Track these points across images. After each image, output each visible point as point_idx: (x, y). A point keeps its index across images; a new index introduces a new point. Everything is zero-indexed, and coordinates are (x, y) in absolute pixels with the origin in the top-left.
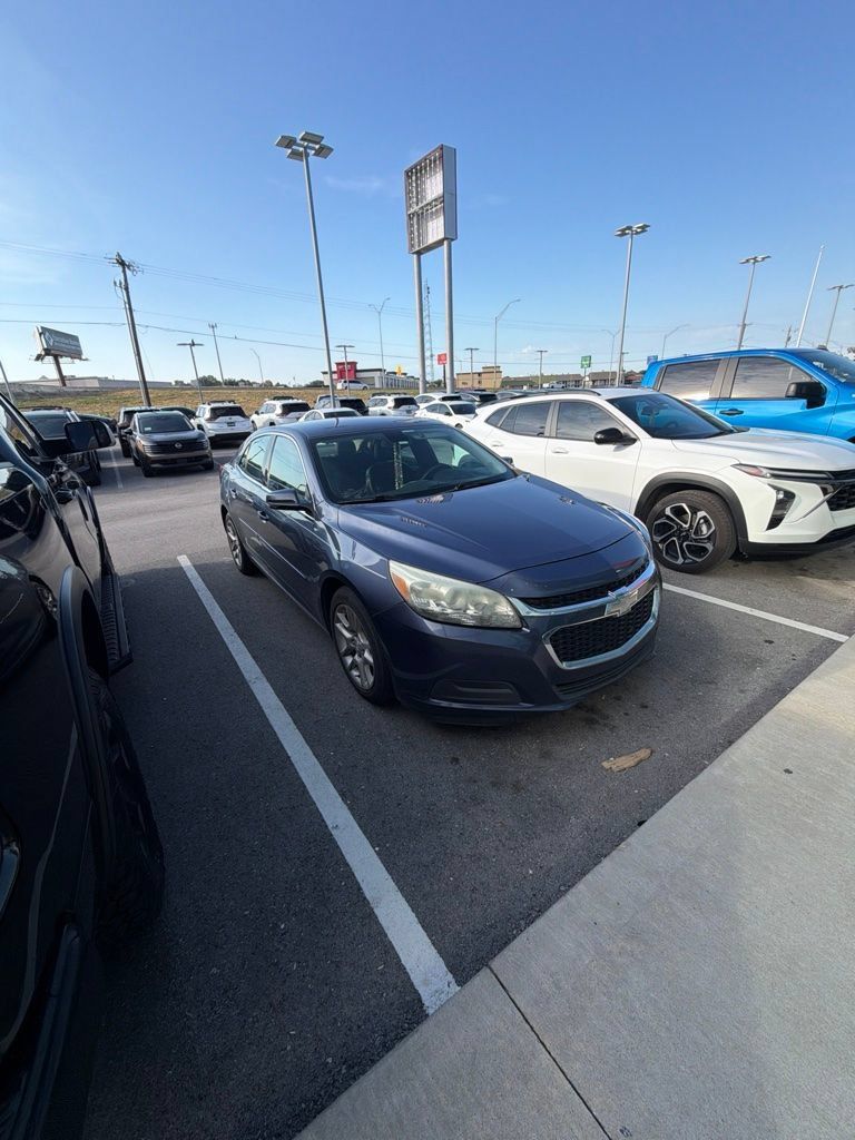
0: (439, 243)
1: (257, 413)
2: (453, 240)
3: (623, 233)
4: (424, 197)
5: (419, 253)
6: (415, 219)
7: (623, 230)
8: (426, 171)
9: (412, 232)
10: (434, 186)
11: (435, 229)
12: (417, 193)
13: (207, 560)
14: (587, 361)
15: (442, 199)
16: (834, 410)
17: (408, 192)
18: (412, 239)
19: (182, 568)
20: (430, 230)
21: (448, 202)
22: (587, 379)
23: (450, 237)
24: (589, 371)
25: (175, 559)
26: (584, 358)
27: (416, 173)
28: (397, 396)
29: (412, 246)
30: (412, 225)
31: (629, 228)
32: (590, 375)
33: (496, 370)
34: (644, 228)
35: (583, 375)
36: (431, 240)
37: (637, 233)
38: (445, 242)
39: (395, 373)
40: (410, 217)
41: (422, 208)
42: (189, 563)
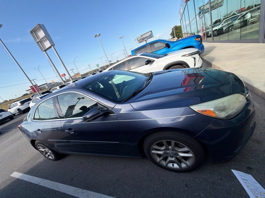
0: (50, 47)
1: (10, 108)
2: (54, 46)
3: (96, 37)
4: (39, 37)
5: (45, 51)
6: (39, 43)
7: (96, 36)
8: (37, 31)
9: (40, 46)
10: (41, 34)
11: (47, 44)
12: (37, 36)
13: (29, 167)
14: (98, 65)
15: (46, 36)
16: (173, 47)
17: (34, 37)
18: (41, 48)
19: (19, 179)
20: (45, 44)
21: (48, 37)
22: (100, 69)
23: (53, 45)
24: (99, 67)
25: (11, 177)
26: (97, 65)
27: (34, 32)
28: (59, 86)
29: (42, 49)
30: (39, 45)
31: (97, 35)
32: (100, 68)
33: (78, 74)
34: (99, 34)
35: (98, 68)
36: (47, 47)
37: (99, 36)
38: (52, 46)
39: (51, 83)
40: (38, 43)
41: (40, 40)
42: (21, 174)
